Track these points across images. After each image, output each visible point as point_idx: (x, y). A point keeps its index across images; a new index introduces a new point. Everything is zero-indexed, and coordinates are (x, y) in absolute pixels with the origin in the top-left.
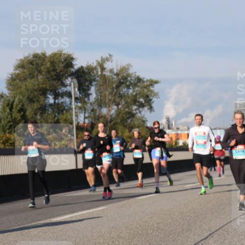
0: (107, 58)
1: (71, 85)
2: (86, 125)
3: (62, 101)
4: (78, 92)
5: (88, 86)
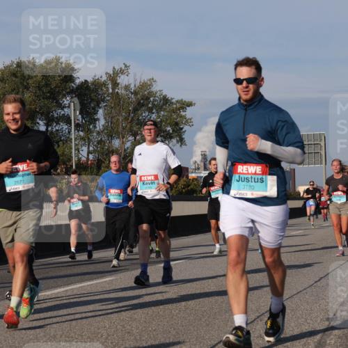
0: (121, 69)
1: (71, 107)
2: (89, 162)
3: (57, 128)
4: (80, 116)
5: (94, 108)
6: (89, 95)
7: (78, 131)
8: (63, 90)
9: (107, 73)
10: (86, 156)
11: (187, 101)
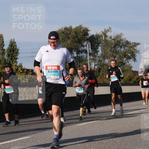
0: (108, 29)
1: (87, 46)
2: (95, 69)
3: (81, 55)
4: (91, 50)
5: (97, 47)
6: (94, 41)
7: (90, 56)
8: (84, 39)
9: (102, 31)
10: (94, 67)
11: (137, 43)
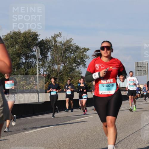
0: (58, 34)
3: (30, 61)
4: (40, 55)
5: (46, 52)
6: (44, 46)
7: (39, 62)
8: (33, 44)
9: (51, 36)
10: (43, 73)
11: (87, 48)
